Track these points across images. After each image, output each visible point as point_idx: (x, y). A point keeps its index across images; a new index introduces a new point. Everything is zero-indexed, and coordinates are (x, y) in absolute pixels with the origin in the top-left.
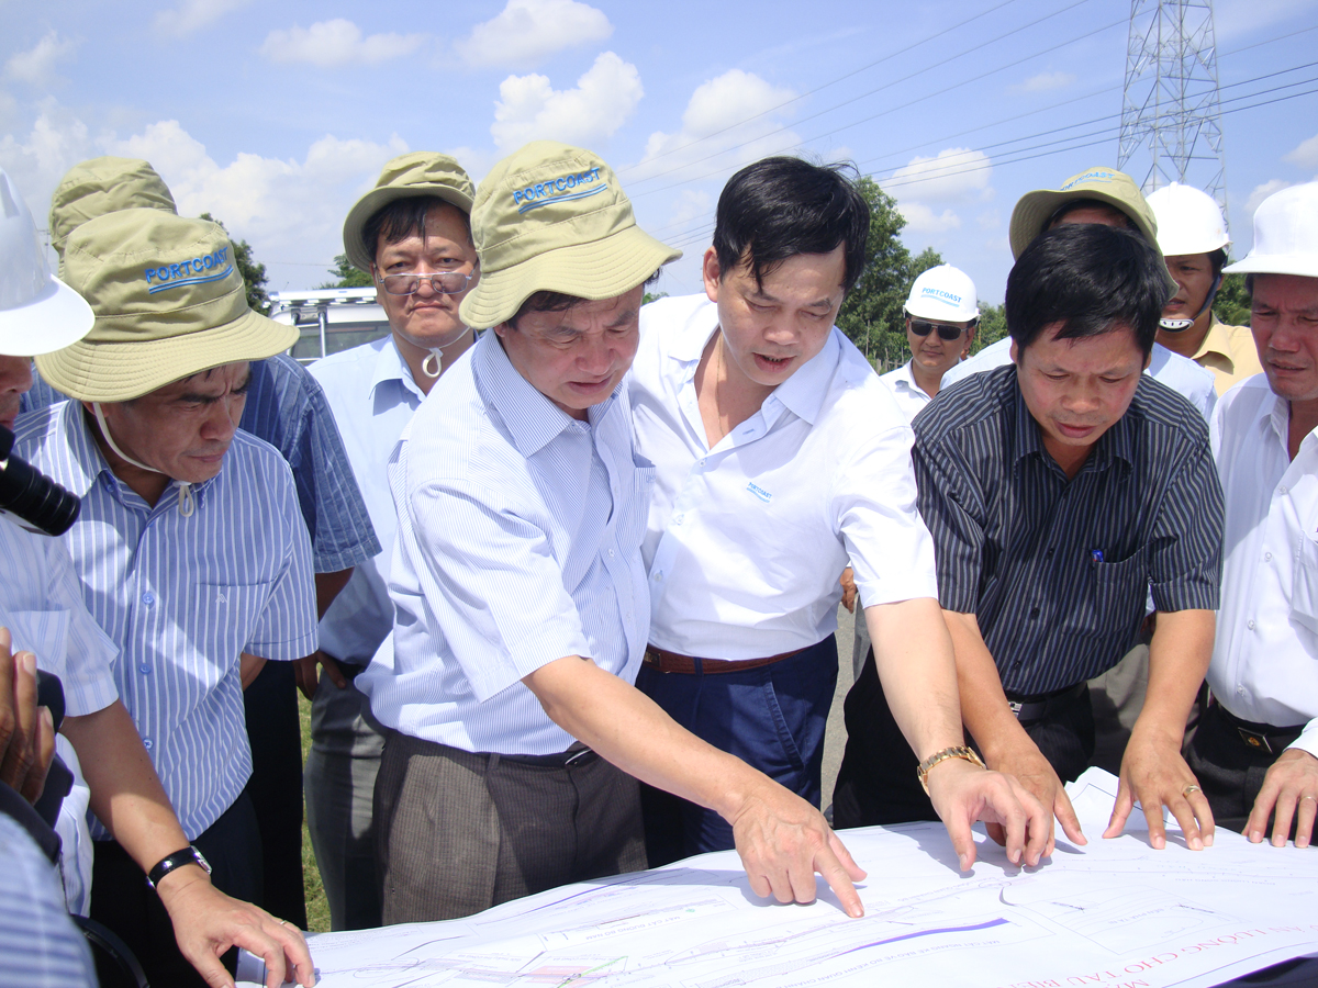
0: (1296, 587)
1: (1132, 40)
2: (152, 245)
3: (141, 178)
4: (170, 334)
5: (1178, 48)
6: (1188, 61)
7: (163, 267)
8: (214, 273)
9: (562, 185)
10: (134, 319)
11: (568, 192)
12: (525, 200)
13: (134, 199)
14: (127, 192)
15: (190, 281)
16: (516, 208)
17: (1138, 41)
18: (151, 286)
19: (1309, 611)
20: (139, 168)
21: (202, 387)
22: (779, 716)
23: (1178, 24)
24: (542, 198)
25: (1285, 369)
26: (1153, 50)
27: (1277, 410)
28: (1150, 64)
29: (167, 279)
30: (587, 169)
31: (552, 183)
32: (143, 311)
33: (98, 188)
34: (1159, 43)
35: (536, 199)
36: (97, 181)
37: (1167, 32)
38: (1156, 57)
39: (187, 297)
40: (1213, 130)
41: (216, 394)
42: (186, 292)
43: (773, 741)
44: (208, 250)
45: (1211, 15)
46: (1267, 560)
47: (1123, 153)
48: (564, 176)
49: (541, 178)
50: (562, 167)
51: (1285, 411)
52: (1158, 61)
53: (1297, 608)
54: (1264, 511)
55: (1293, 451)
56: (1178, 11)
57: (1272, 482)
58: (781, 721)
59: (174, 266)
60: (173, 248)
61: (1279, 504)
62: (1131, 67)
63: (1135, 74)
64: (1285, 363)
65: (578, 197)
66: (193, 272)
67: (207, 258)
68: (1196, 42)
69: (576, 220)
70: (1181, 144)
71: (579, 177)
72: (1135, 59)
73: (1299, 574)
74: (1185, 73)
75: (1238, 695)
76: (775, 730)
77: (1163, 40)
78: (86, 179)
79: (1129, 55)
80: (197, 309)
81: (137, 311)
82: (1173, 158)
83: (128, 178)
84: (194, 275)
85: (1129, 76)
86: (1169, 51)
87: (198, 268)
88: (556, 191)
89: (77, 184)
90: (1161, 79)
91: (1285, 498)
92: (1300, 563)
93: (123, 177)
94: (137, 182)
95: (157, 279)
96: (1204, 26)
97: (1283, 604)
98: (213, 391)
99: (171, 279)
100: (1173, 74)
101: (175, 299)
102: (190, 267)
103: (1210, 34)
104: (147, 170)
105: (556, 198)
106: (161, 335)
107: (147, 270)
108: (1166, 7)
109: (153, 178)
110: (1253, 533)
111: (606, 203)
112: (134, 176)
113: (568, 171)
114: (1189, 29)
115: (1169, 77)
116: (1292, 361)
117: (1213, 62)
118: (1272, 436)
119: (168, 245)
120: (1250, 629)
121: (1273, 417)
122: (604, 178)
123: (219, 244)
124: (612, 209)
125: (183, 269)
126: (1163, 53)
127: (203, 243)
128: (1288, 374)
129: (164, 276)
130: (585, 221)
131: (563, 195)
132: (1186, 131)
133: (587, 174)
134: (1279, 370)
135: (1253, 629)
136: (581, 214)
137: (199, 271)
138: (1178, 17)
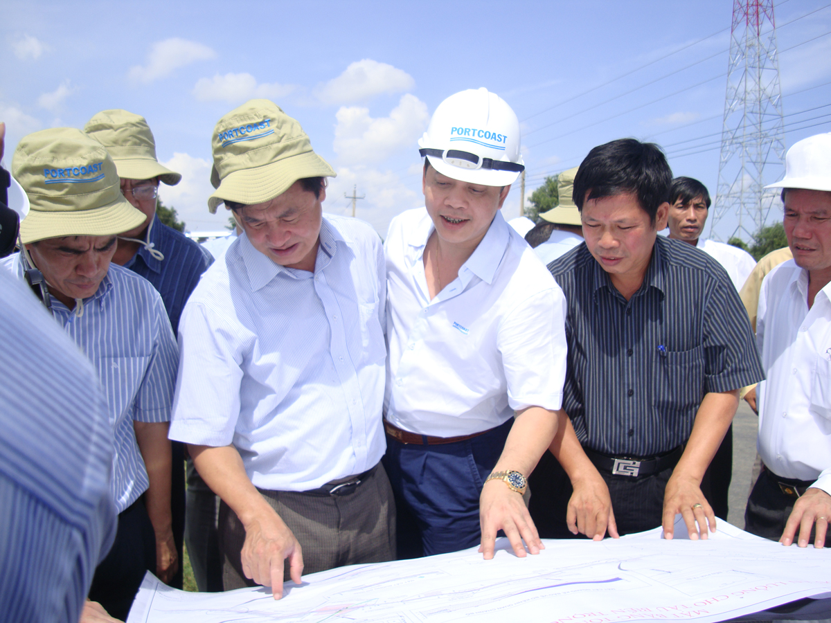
0: (813, 389)
1: (728, 90)
2: (52, 155)
3: (138, 127)
4: (53, 209)
5: (758, 95)
6: (764, 104)
7: (54, 170)
8: (86, 178)
9: (243, 131)
10: (36, 197)
11: (247, 135)
12: (224, 140)
13: (130, 138)
14: (127, 133)
15: (70, 180)
16: (221, 144)
17: (733, 90)
18: (47, 180)
19: (821, 403)
20: (138, 120)
21: (74, 244)
22: (475, 471)
23: (757, 80)
24: (232, 139)
25: (803, 250)
26: (742, 96)
27: (801, 278)
28: (740, 104)
29: (55, 177)
30: (260, 120)
31: (236, 130)
32: (41, 193)
33: (110, 127)
34: (745, 92)
35: (229, 139)
36: (111, 124)
37: (751, 85)
38: (743, 100)
39: (66, 190)
40: (780, 146)
41: (82, 249)
42: (66, 187)
43: (471, 488)
44: (85, 163)
45: (778, 75)
46: (795, 373)
47: (723, 160)
48: (244, 125)
49: (231, 126)
50: (245, 120)
51: (806, 279)
52: (745, 103)
53: (814, 403)
54: (793, 338)
55: (810, 303)
56: (757, 72)
57: (799, 321)
58: (476, 474)
59: (60, 170)
60: (65, 159)
61: (802, 336)
62: (728, 107)
63: (731, 111)
64: (802, 246)
65: (252, 139)
66: (72, 175)
67: (83, 168)
68: (769, 91)
69: (251, 153)
70: (759, 154)
71: (255, 126)
72: (730, 101)
73: (815, 380)
74: (762, 111)
75: (778, 460)
76: (473, 481)
77: (748, 90)
78: (105, 121)
79: (726, 99)
80: (72, 198)
81: (37, 192)
82: (754, 163)
83: (130, 125)
84: (72, 177)
85: (726, 112)
86: (751, 97)
87: (76, 173)
88: (239, 134)
89: (99, 122)
90: (746, 114)
91: (806, 333)
92: (816, 374)
93: (127, 124)
94: (134, 129)
95: (50, 176)
96: (774, 82)
97: (806, 401)
98: (81, 247)
99: (58, 177)
100: (754, 111)
101: (60, 189)
102: (71, 172)
103: (777, 86)
104: (143, 123)
105: (240, 139)
106: (48, 209)
107: (45, 170)
108: (750, 69)
109: (145, 128)
110: (787, 351)
111: (271, 142)
112: (134, 125)
113: (249, 122)
114: (765, 83)
115: (752, 112)
116: (807, 244)
117: (779, 103)
118: (799, 295)
119: (63, 156)
120: (784, 417)
121: (799, 282)
122: (273, 126)
123: (94, 160)
124: (275, 146)
125: (66, 173)
126: (748, 97)
127: (84, 158)
128: (805, 253)
129: (55, 175)
130: (256, 154)
131: (244, 137)
132: (762, 146)
133: (261, 123)
134: (799, 251)
135: (785, 416)
136: (253, 149)
137: (77, 175)
138: (758, 75)
